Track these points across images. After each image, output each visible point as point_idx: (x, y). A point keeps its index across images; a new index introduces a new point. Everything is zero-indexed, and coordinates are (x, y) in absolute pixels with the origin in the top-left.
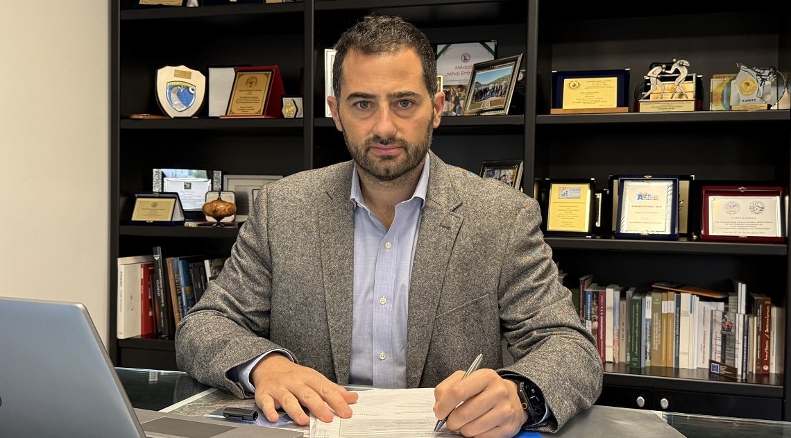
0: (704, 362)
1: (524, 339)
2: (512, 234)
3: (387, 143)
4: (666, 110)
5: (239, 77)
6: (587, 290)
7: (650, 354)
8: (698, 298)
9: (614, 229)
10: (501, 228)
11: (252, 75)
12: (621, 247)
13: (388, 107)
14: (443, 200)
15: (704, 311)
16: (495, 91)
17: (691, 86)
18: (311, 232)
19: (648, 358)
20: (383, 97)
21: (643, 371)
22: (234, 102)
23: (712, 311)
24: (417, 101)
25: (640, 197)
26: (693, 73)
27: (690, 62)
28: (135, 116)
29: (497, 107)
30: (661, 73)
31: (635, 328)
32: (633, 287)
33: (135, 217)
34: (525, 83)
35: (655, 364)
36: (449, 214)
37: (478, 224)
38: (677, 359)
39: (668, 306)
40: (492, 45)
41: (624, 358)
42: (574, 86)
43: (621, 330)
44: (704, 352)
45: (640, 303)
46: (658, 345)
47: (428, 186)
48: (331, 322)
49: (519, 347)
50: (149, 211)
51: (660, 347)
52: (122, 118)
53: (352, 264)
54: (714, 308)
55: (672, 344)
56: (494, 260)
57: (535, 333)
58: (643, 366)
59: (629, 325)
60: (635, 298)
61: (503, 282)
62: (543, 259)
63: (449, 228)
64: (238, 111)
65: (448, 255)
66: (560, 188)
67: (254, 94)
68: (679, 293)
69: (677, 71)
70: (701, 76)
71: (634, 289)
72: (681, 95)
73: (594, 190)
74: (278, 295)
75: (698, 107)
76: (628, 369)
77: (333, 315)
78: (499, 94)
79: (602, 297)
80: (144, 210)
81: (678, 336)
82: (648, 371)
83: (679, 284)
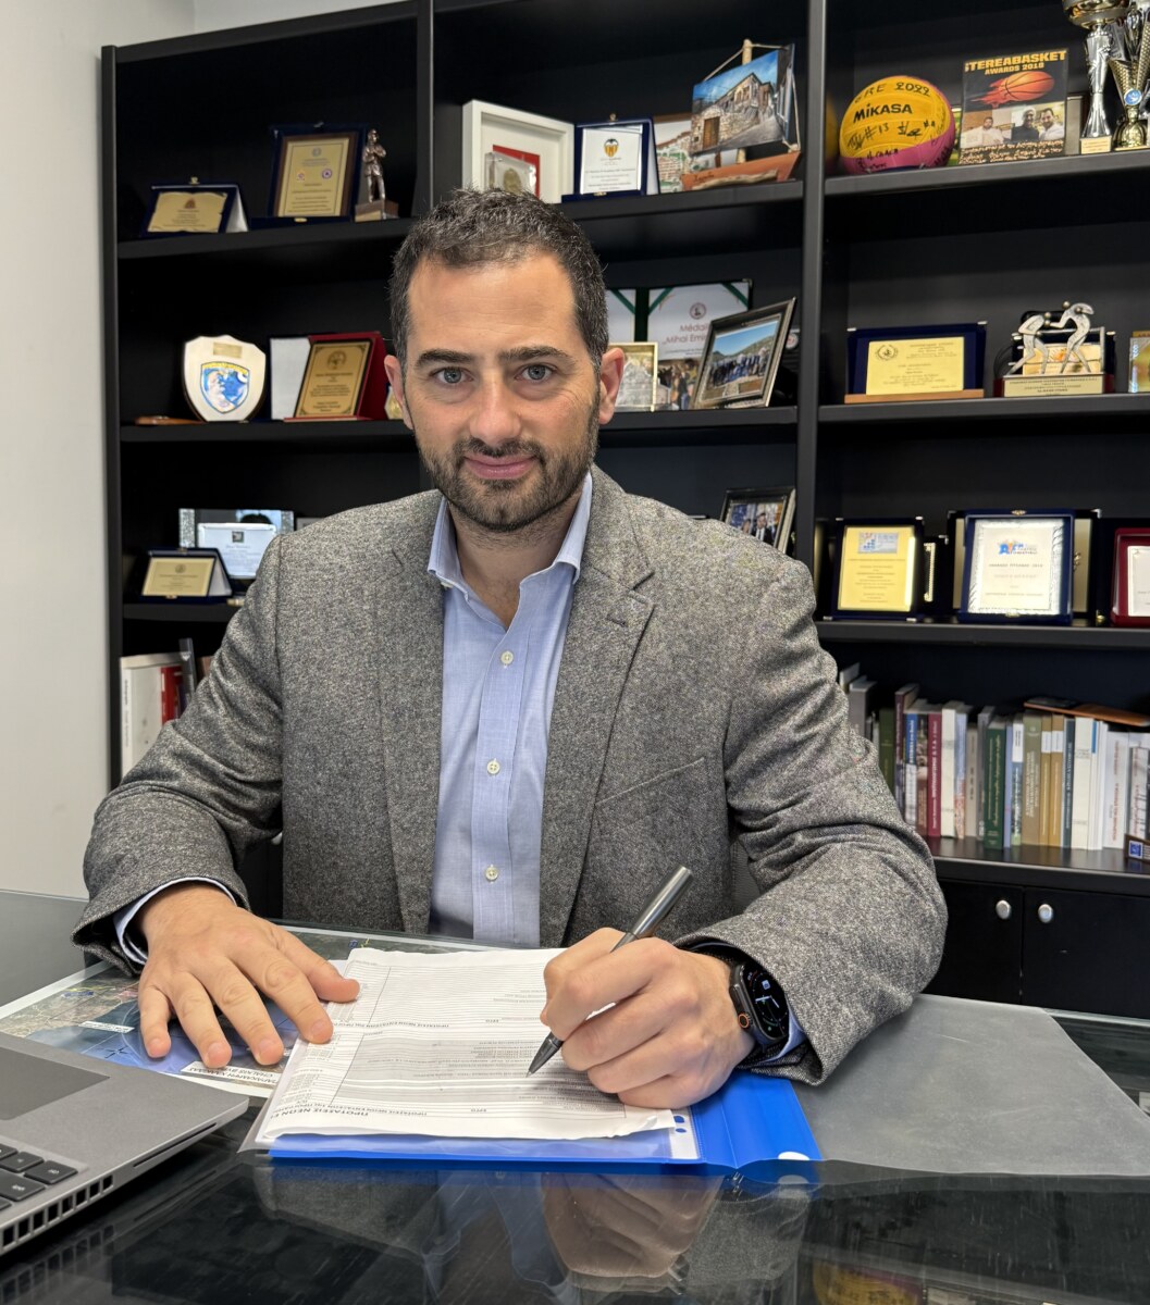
0: (1114, 838)
1: (777, 851)
2: (752, 633)
3: (500, 454)
4: (1052, 393)
5: (316, 352)
6: (909, 712)
7: (1020, 823)
8: (1106, 727)
9: (957, 604)
10: (728, 623)
11: (337, 349)
12: (970, 638)
13: (500, 381)
14: (615, 566)
15: (1117, 749)
16: (748, 366)
17: (1096, 351)
18: (362, 631)
19: (1017, 830)
20: (490, 359)
21: (1007, 855)
22: (308, 393)
23: (1131, 750)
24: (562, 367)
25: (1005, 548)
26: (1100, 326)
27: (1094, 309)
28: (144, 421)
29: (750, 394)
30: (1043, 328)
31: (994, 780)
32: (991, 705)
33: (149, 589)
34: (799, 353)
35: (1028, 841)
36: (626, 595)
37: (683, 615)
38: (1068, 834)
39: (1053, 741)
40: (743, 288)
41: (973, 829)
42: (888, 353)
43: (969, 780)
44: (1115, 820)
45: (1004, 735)
46: (1035, 809)
47: (587, 539)
48: (395, 810)
49: (770, 865)
50: (170, 579)
51: (1038, 811)
52: (123, 424)
53: (438, 696)
54: (1134, 744)
55: (1059, 807)
56: (716, 689)
57: (800, 838)
58: (1007, 844)
59: (982, 773)
60: (995, 726)
61: (734, 737)
62: (817, 686)
63: (624, 624)
64: (313, 411)
65: (620, 678)
66: (861, 535)
67: (341, 380)
68: (1072, 716)
69: (1071, 324)
70: (1113, 333)
71: (992, 709)
72: (1077, 367)
73: (922, 536)
74: (296, 756)
75: (1108, 388)
76: (981, 850)
77: (399, 798)
78: (754, 371)
79: (935, 724)
80: (164, 578)
81: (1070, 792)
82: (1016, 856)
83: (1071, 700)
